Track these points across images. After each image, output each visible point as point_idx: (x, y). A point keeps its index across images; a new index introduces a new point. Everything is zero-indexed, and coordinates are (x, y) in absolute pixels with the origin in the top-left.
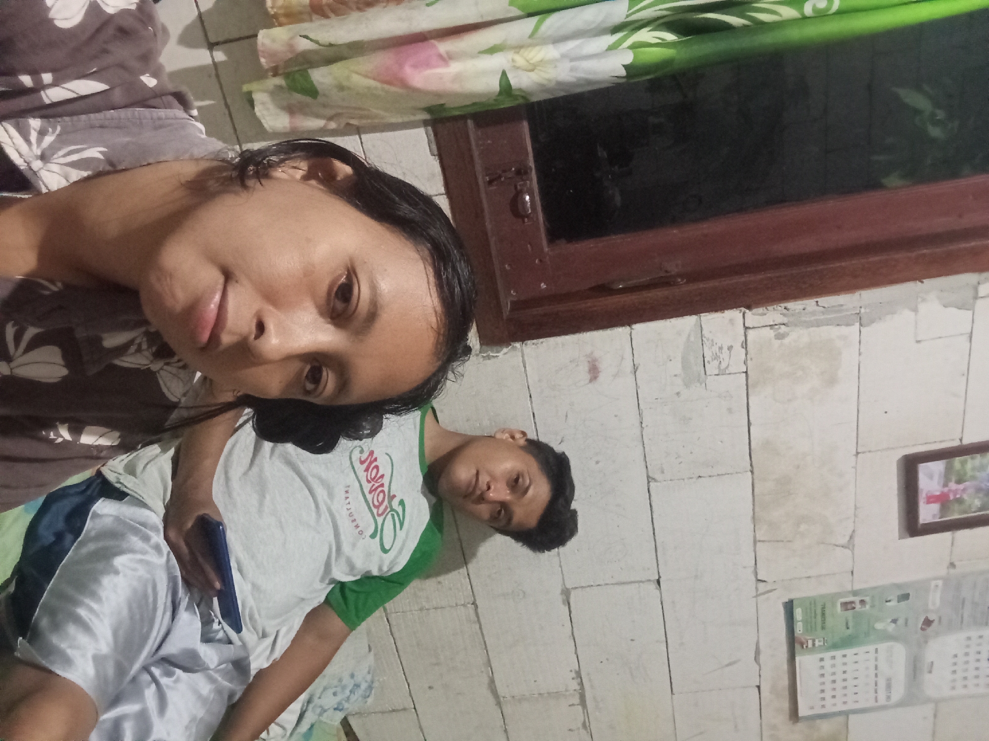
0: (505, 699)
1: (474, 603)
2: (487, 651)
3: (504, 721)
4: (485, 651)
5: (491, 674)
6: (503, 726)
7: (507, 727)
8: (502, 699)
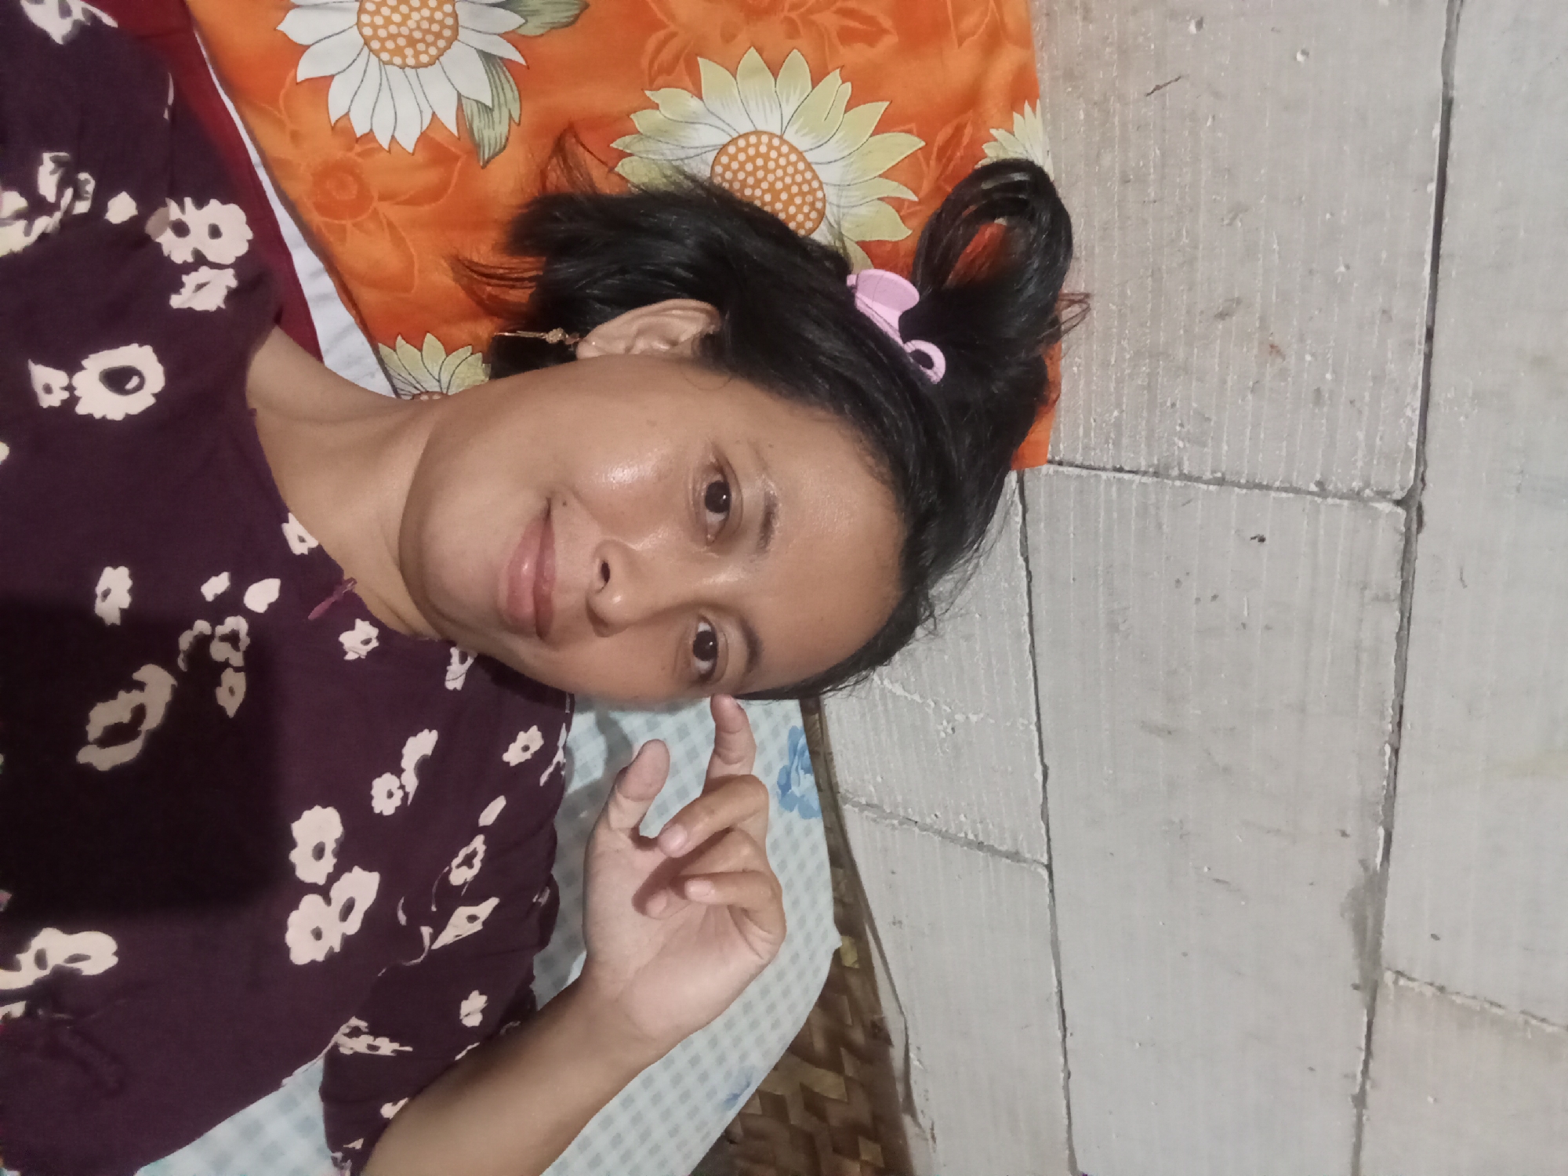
0: (1402, 982)
1: (1410, 503)
2: (1396, 752)
3: (1366, 1063)
4: (1388, 749)
5: (1379, 859)
6: (1354, 1076)
7: (1368, 1087)
8: (1389, 977)
